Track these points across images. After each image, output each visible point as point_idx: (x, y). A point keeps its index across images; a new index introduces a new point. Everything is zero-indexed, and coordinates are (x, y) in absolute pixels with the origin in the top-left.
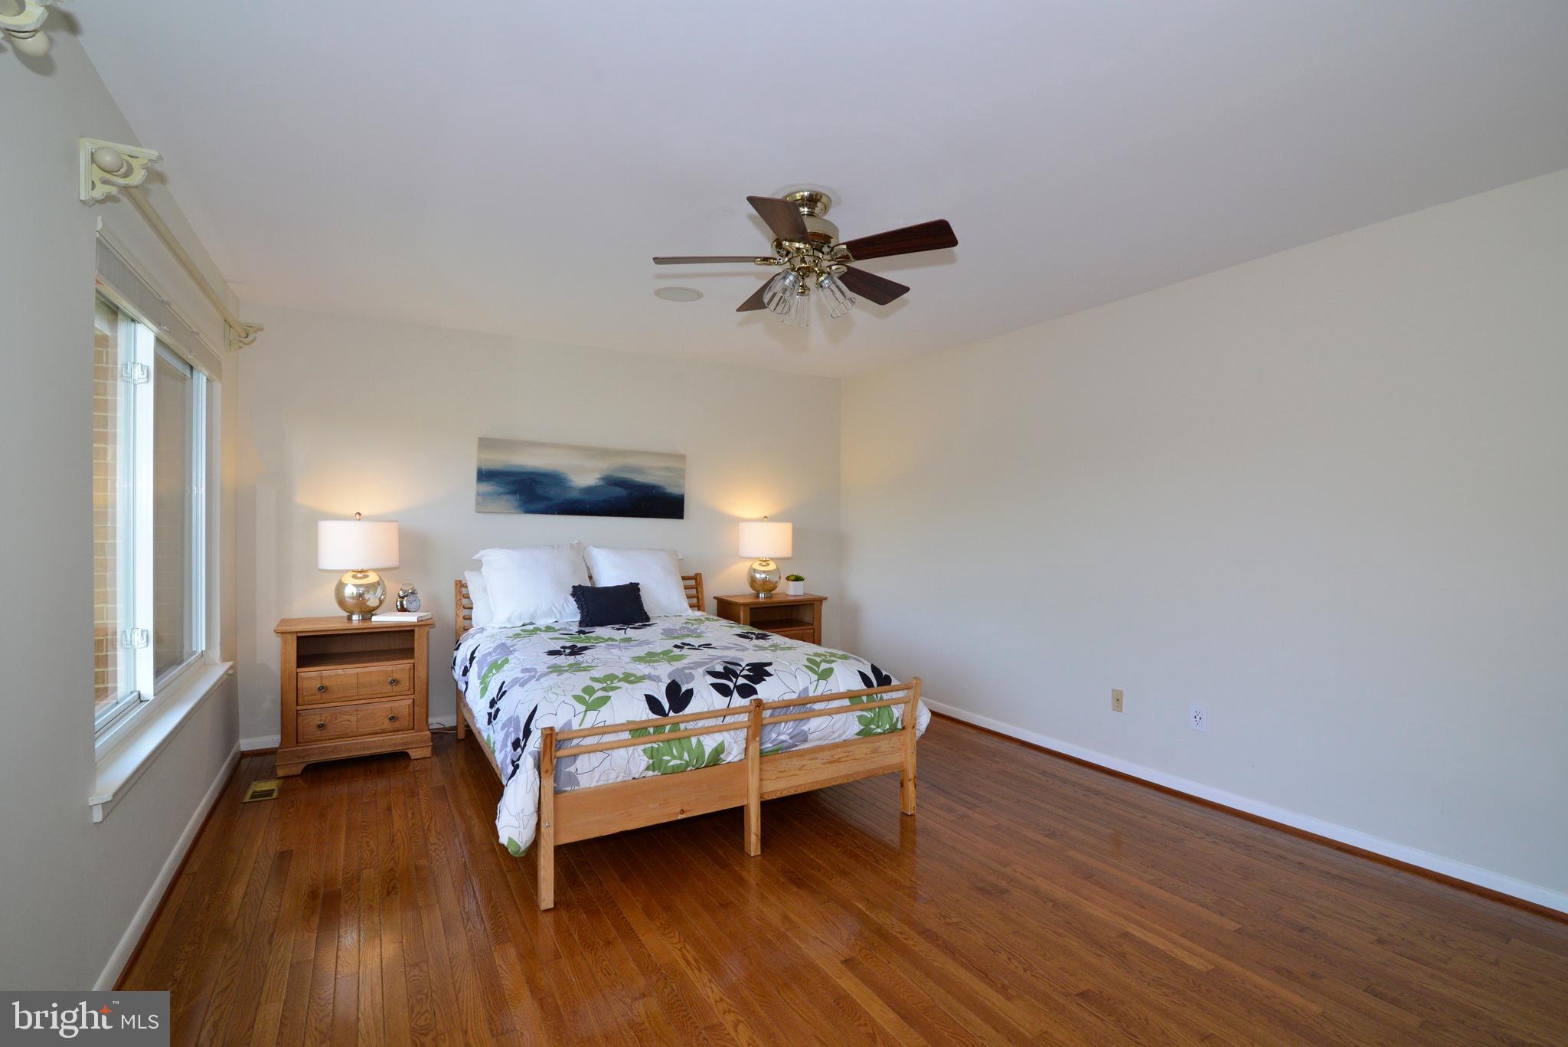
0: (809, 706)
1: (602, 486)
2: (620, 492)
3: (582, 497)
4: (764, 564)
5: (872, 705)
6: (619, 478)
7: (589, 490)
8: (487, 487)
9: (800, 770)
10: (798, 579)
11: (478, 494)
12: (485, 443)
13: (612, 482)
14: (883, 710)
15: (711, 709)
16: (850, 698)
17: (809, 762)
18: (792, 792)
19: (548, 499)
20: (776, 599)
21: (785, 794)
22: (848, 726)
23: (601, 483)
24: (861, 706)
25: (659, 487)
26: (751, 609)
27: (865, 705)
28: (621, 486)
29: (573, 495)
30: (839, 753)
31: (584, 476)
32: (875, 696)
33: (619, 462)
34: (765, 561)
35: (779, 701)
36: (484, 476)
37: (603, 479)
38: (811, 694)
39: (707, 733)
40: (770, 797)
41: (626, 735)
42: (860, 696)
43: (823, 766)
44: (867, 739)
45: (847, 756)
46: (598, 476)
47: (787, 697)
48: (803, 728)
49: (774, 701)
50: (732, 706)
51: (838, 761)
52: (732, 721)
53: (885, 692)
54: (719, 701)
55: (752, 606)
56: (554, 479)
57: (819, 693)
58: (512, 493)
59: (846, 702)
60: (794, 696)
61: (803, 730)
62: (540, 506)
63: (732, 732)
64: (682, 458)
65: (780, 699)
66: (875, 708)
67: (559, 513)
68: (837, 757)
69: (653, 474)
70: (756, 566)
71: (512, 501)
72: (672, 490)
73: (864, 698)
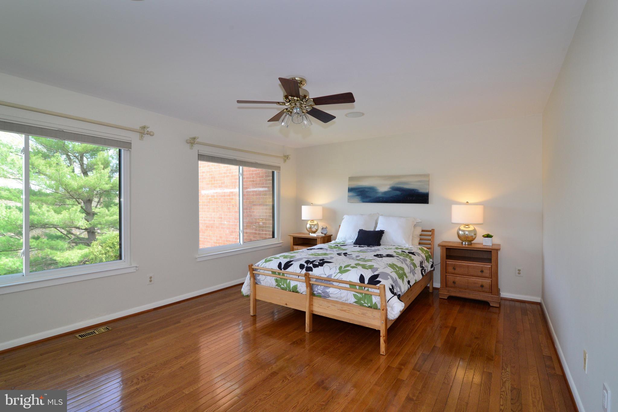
0: (331, 282)
1: (390, 191)
2: (398, 193)
3: (383, 196)
4: (467, 227)
5: (361, 291)
6: (397, 187)
7: (385, 193)
8: (351, 194)
9: (328, 307)
10: (488, 236)
11: (349, 196)
12: (351, 179)
13: (395, 189)
14: (367, 296)
15: (295, 272)
16: (350, 285)
17: (331, 306)
18: (324, 315)
19: (370, 197)
20: (473, 246)
21: (321, 315)
22: (349, 297)
23: (390, 190)
24: (355, 290)
25: (416, 190)
26: (446, 248)
27: (357, 290)
28: (399, 191)
29: (379, 195)
30: (345, 308)
31: (383, 188)
32: (364, 288)
33: (397, 180)
34: (467, 225)
35: (319, 277)
36: (350, 190)
37: (391, 188)
38: (333, 277)
39: (293, 280)
40: (316, 313)
41: (270, 273)
42: (355, 285)
43: (337, 310)
44: (360, 307)
45: (349, 311)
46: (389, 187)
47: (323, 276)
48: (327, 290)
49: (317, 276)
50: (302, 273)
51: (345, 311)
52: (301, 278)
53: (370, 288)
54: (298, 270)
55: (447, 247)
56: (372, 189)
57: (336, 278)
58: (358, 195)
59: (348, 286)
60: (325, 276)
61: (326, 291)
62: (368, 199)
63: (301, 283)
64: (427, 176)
65: (320, 276)
66: (363, 293)
67: (374, 202)
68: (345, 309)
69: (413, 184)
70: (462, 228)
71: (358, 199)
72: (422, 190)
73: (357, 287)
